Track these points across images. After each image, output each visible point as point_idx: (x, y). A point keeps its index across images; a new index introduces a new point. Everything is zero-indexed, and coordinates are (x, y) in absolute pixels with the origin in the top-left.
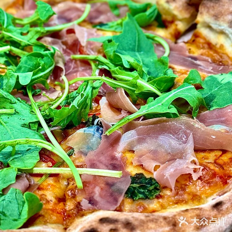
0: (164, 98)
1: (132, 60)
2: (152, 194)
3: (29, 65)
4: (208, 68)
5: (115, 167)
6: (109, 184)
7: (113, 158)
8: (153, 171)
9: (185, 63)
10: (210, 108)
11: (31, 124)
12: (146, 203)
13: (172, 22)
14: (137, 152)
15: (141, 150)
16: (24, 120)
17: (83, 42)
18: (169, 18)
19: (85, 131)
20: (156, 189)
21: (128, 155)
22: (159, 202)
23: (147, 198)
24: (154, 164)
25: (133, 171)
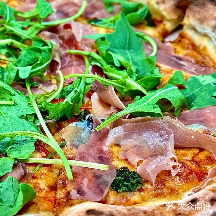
0: (150, 97)
1: (122, 59)
2: (135, 187)
3: (28, 59)
4: (191, 69)
5: (102, 160)
6: (97, 176)
7: (101, 152)
8: (136, 166)
9: (171, 62)
10: (191, 108)
11: (28, 116)
12: (128, 195)
13: (161, 22)
14: (123, 146)
15: (126, 145)
16: (22, 111)
17: (79, 38)
18: (158, 18)
19: (76, 125)
20: (138, 182)
21: (115, 149)
22: (141, 195)
23: (129, 190)
24: (137, 159)
25: (118, 164)
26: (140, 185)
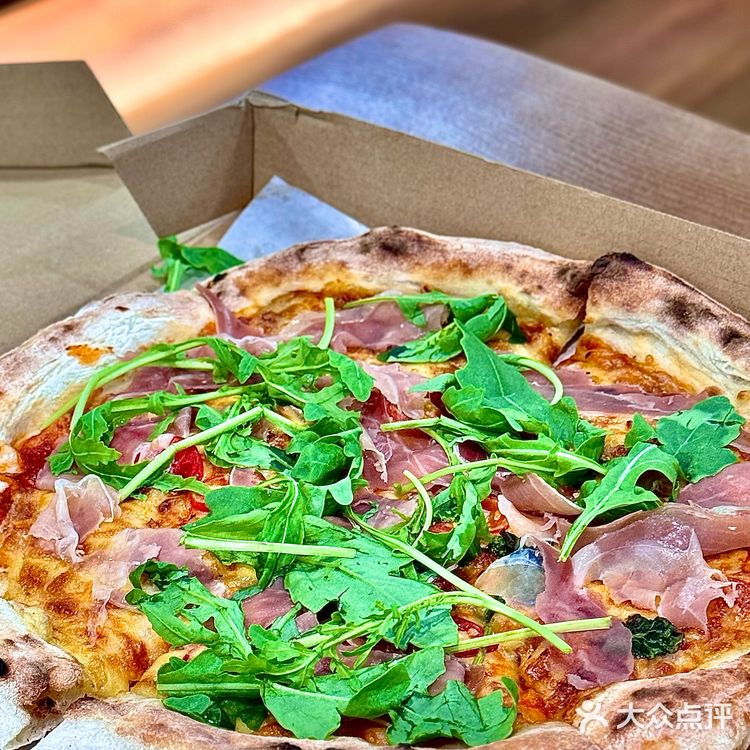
0: (617, 477)
2: (671, 644)
4: (647, 406)
5: (589, 614)
6: (596, 642)
7: (578, 599)
8: (654, 607)
9: (599, 402)
11: (403, 570)
12: (668, 660)
13: (539, 329)
14: (607, 581)
15: (613, 577)
16: (387, 564)
19: (506, 562)
20: (675, 634)
21: (597, 589)
22: (689, 654)
23: (664, 653)
24: (653, 595)
25: (620, 613)
26: (677, 638)
